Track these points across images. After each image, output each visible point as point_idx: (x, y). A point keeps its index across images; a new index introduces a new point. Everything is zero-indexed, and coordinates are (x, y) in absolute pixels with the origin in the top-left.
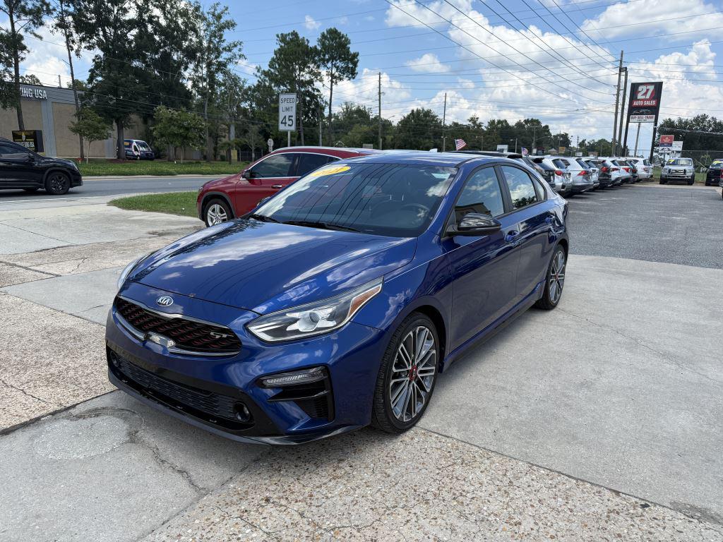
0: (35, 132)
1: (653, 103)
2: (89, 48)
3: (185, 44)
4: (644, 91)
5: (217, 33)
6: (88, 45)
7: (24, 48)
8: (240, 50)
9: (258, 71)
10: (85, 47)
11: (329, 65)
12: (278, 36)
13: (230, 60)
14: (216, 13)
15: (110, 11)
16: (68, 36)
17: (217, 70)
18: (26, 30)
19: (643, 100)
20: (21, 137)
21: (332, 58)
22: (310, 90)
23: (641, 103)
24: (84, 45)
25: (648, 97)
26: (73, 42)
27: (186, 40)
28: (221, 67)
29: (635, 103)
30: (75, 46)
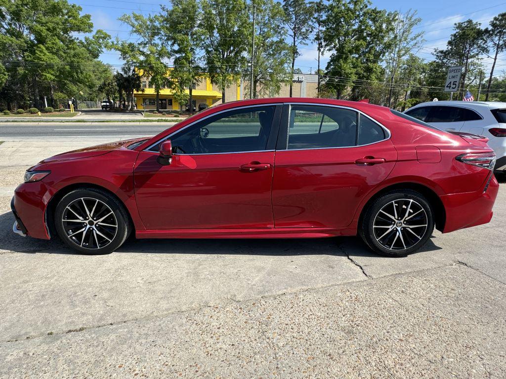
2: (329, 50)
5: (408, 30)
6: (329, 48)
7: (297, 53)
8: (422, 37)
14: (409, 16)
16: (320, 44)
30: (322, 50)
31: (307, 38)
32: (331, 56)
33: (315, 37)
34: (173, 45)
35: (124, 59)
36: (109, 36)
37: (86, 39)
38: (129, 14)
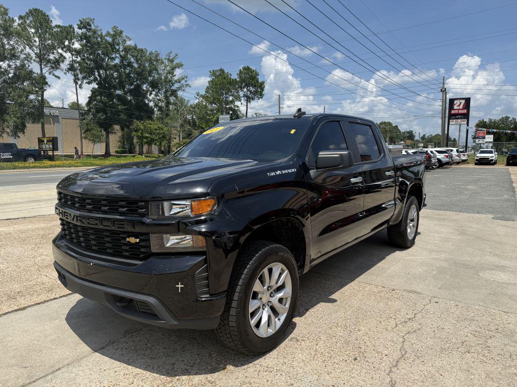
0: (53, 138)
1: (465, 111)
2: (89, 83)
3: (150, 79)
4: (459, 103)
5: (171, 72)
6: (88, 81)
7: (46, 83)
8: (186, 81)
9: (198, 95)
10: (86, 83)
11: (245, 90)
12: (210, 72)
13: (179, 88)
14: (170, 58)
15: (103, 60)
16: (75, 76)
17: (171, 95)
18: (50, 73)
19: (458, 110)
20: (43, 141)
21: (247, 85)
22: (232, 106)
23: (457, 112)
24: (85, 81)
25: (461, 107)
26: (78, 79)
27: (151, 76)
28: (174, 93)
29: (453, 112)
30: (79, 82)
31: (58, 67)
32: (91, 91)
33: (68, 66)
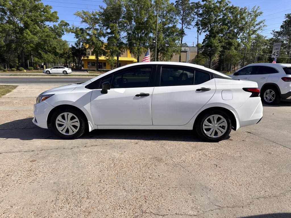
5: (254, 19)
6: (204, 30)
8: (264, 23)
13: (259, 29)
18: (186, 28)
26: (200, 30)
28: (255, 32)
31: (190, 24)
32: (205, 36)
33: (195, 23)
34: (107, 29)
35: (77, 38)
36: (68, 24)
37: (54, 26)
38: (81, 11)
